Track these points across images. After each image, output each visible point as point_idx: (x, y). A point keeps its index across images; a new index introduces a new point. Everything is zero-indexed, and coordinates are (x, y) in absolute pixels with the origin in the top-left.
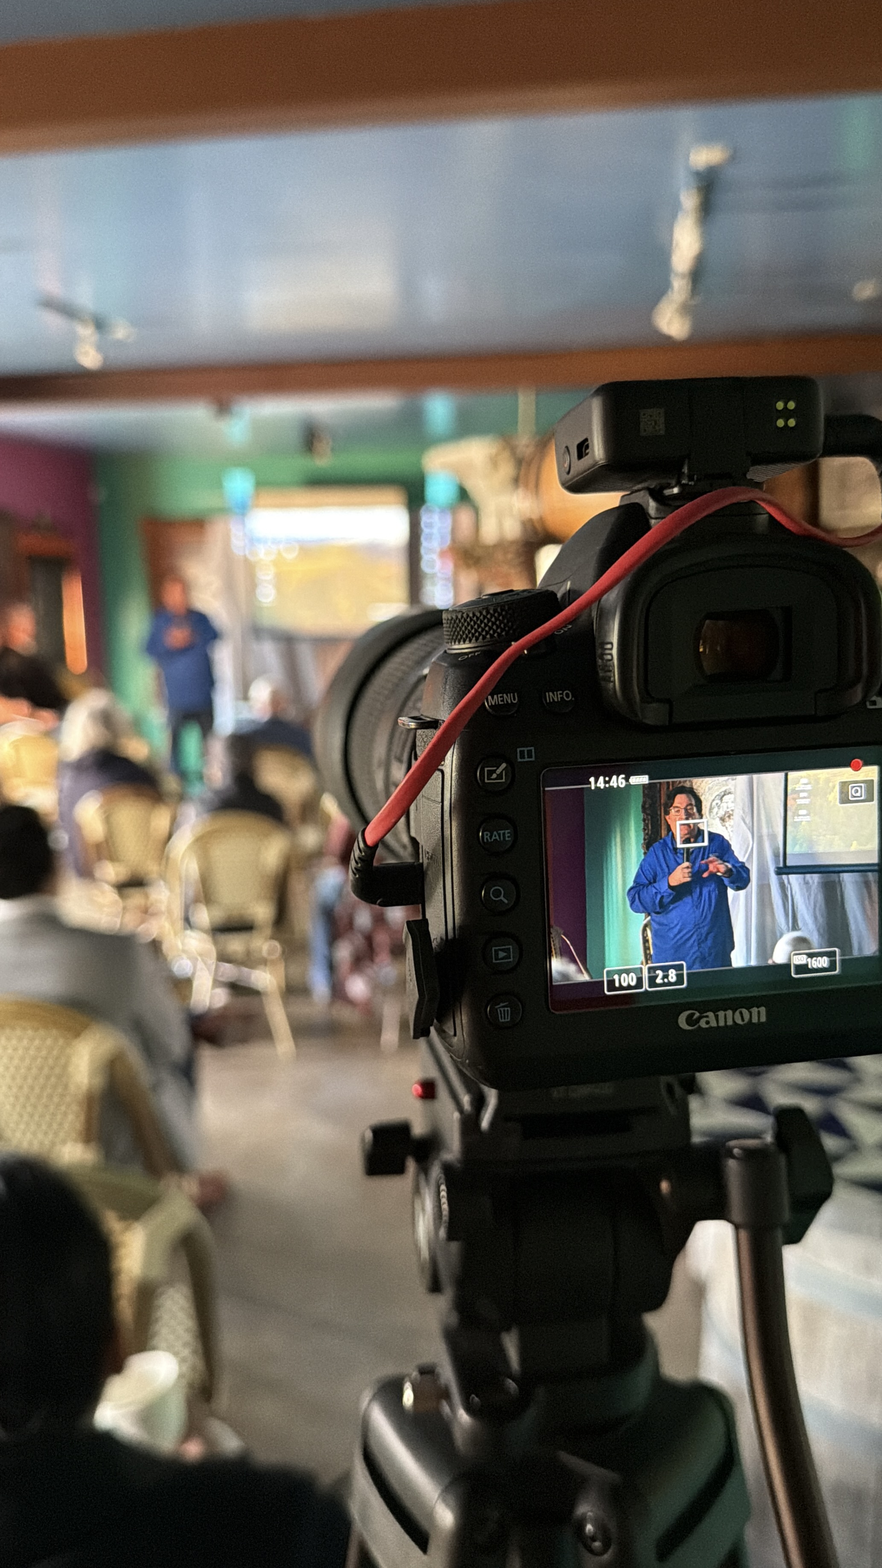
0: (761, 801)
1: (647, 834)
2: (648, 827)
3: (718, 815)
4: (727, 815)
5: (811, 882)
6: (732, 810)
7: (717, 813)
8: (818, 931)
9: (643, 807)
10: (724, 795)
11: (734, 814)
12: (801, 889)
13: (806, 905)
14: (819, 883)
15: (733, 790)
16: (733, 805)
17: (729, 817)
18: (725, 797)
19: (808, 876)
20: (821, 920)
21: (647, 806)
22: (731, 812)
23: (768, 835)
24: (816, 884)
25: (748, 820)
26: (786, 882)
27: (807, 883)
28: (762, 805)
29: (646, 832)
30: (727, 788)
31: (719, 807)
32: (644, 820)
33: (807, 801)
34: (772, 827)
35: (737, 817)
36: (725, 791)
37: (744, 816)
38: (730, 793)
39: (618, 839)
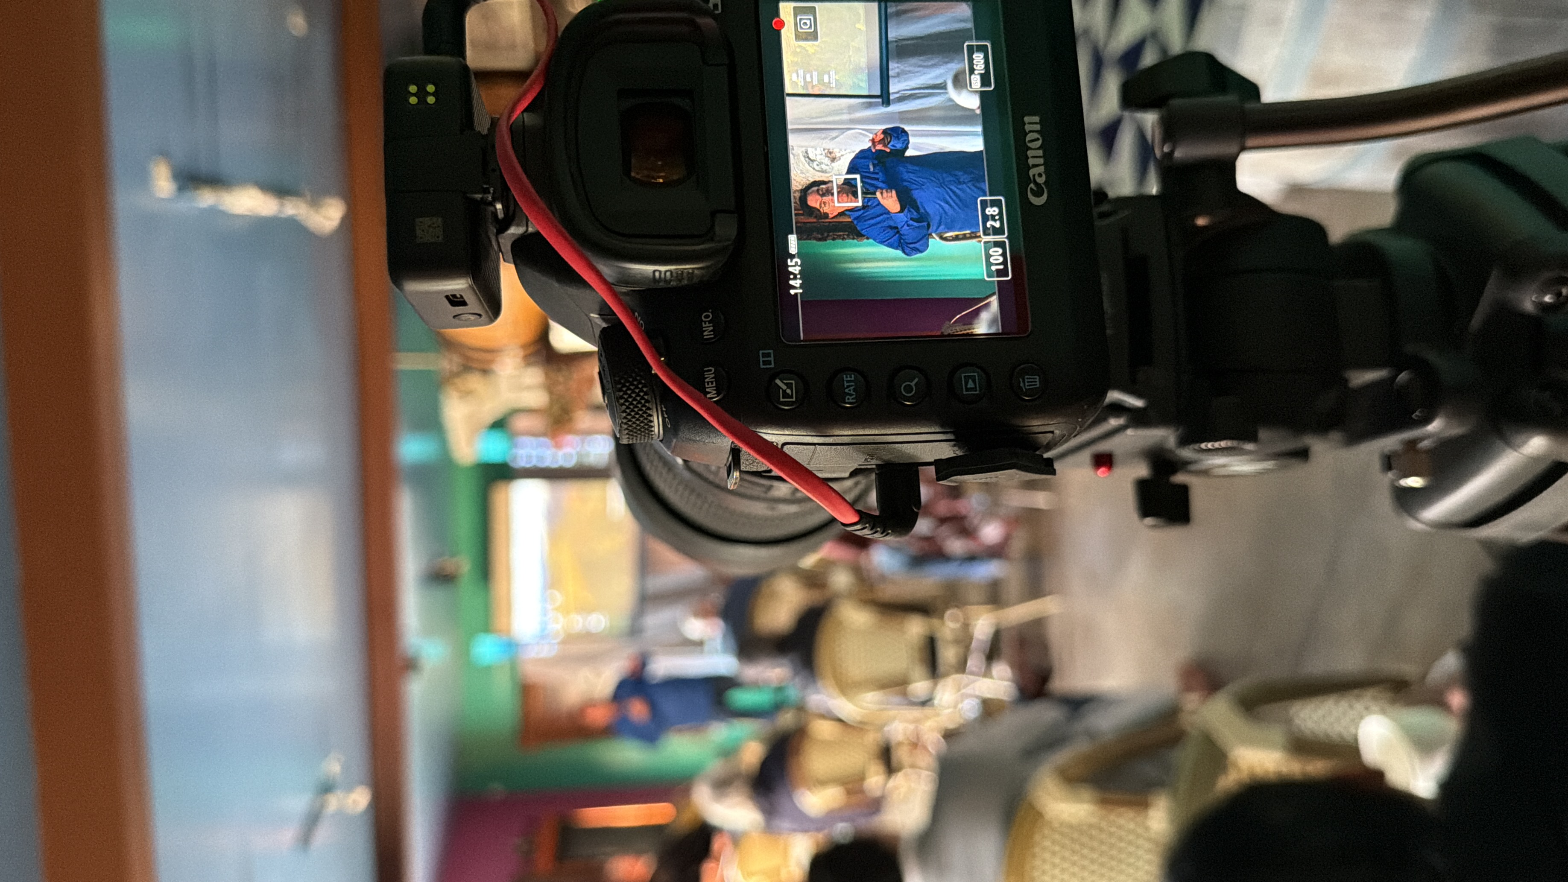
0: (815, 120)
1: (848, 235)
2: (840, 235)
3: (829, 164)
4: (829, 155)
5: (897, 70)
6: (824, 150)
7: (827, 165)
8: (947, 63)
9: (820, 240)
10: (808, 157)
11: (828, 147)
12: (905, 80)
13: (921, 76)
14: (898, 63)
15: (803, 149)
16: (818, 149)
17: (831, 153)
18: (810, 157)
19: (891, 73)
20: (935, 61)
21: (820, 236)
22: (826, 151)
23: (849, 113)
24: (899, 65)
25: (834, 134)
26: (897, 95)
27: (898, 75)
28: (819, 120)
29: (846, 237)
30: (801, 155)
31: (821, 163)
32: (834, 239)
33: (815, 74)
34: (842, 109)
35: (830, 145)
36: (804, 157)
37: (829, 138)
38: (806, 152)
39: (854, 265)
